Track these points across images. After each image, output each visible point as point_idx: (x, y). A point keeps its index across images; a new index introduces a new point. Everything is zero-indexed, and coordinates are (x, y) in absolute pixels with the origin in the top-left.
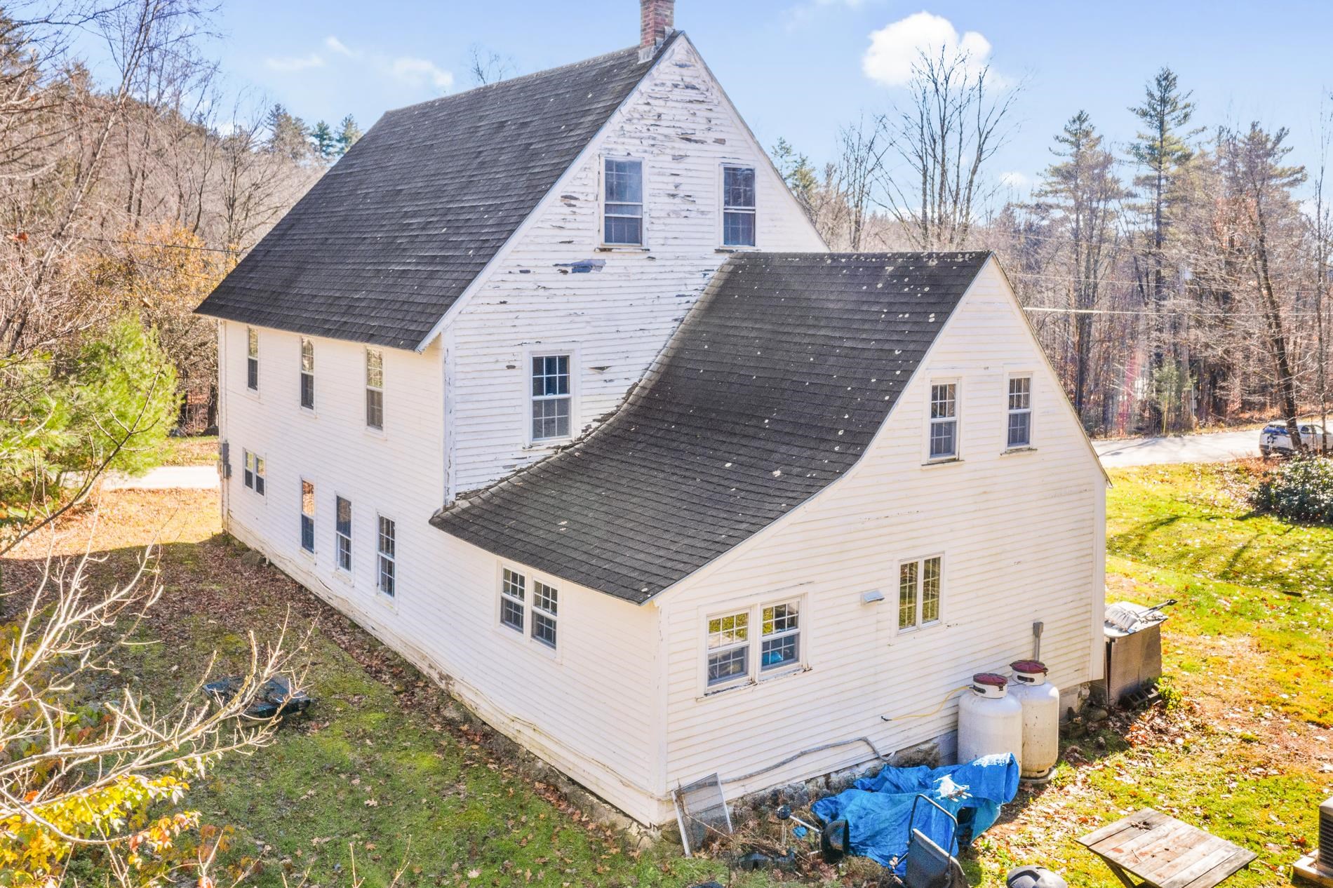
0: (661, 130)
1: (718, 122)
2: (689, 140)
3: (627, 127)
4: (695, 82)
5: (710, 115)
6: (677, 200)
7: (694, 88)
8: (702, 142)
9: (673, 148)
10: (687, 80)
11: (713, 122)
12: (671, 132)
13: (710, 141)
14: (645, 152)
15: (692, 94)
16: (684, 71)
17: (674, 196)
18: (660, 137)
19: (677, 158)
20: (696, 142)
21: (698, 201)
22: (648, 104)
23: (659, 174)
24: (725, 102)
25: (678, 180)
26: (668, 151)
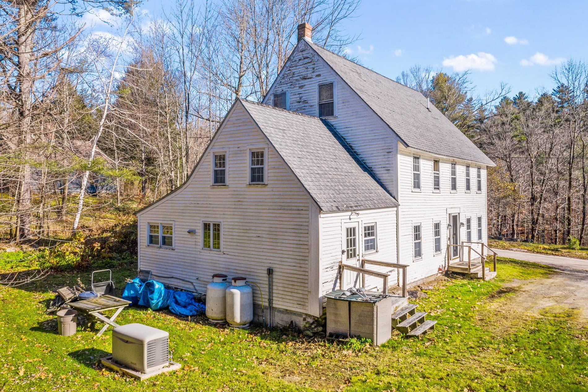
0: (294, 78)
1: (317, 68)
2: (306, 79)
3: (283, 81)
4: (308, 55)
5: (313, 66)
6: (300, 104)
7: (308, 58)
8: (311, 78)
9: (299, 84)
10: (305, 55)
11: (315, 69)
12: (298, 78)
13: (314, 77)
14: (289, 88)
15: (307, 60)
16: (304, 53)
17: (299, 102)
18: (294, 81)
19: (301, 87)
20: (308, 78)
21: (309, 102)
22: (290, 70)
23: (294, 95)
24: (320, 58)
25: (301, 95)
26: (297, 85)
